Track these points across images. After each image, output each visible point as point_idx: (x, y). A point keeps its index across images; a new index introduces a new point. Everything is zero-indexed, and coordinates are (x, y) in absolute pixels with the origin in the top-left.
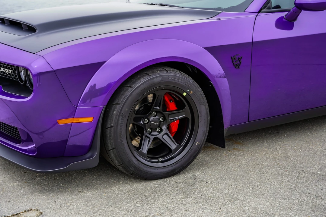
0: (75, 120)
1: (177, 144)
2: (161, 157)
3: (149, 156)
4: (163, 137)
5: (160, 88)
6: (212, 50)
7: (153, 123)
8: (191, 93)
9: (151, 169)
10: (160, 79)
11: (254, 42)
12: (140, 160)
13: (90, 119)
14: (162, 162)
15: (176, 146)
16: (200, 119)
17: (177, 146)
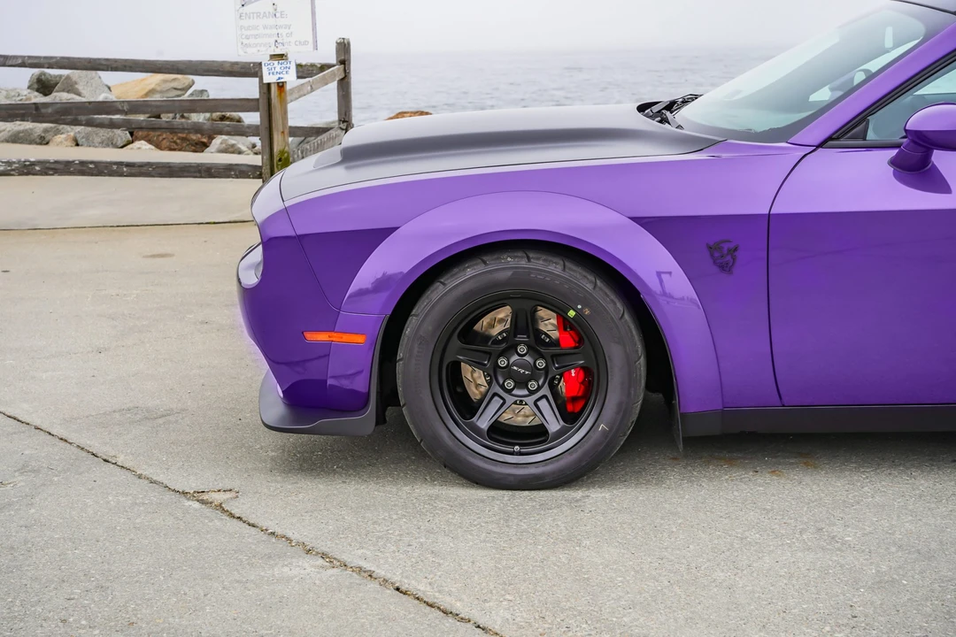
0: (335, 337)
1: (562, 423)
2: (520, 445)
3: (494, 436)
4: (539, 403)
5: (511, 293)
6: (655, 225)
7: (515, 368)
8: (587, 312)
9: (486, 462)
10: (509, 273)
11: (773, 214)
12: (459, 438)
13: (360, 339)
14: (521, 454)
15: (559, 427)
16: (609, 374)
17: (563, 427)
